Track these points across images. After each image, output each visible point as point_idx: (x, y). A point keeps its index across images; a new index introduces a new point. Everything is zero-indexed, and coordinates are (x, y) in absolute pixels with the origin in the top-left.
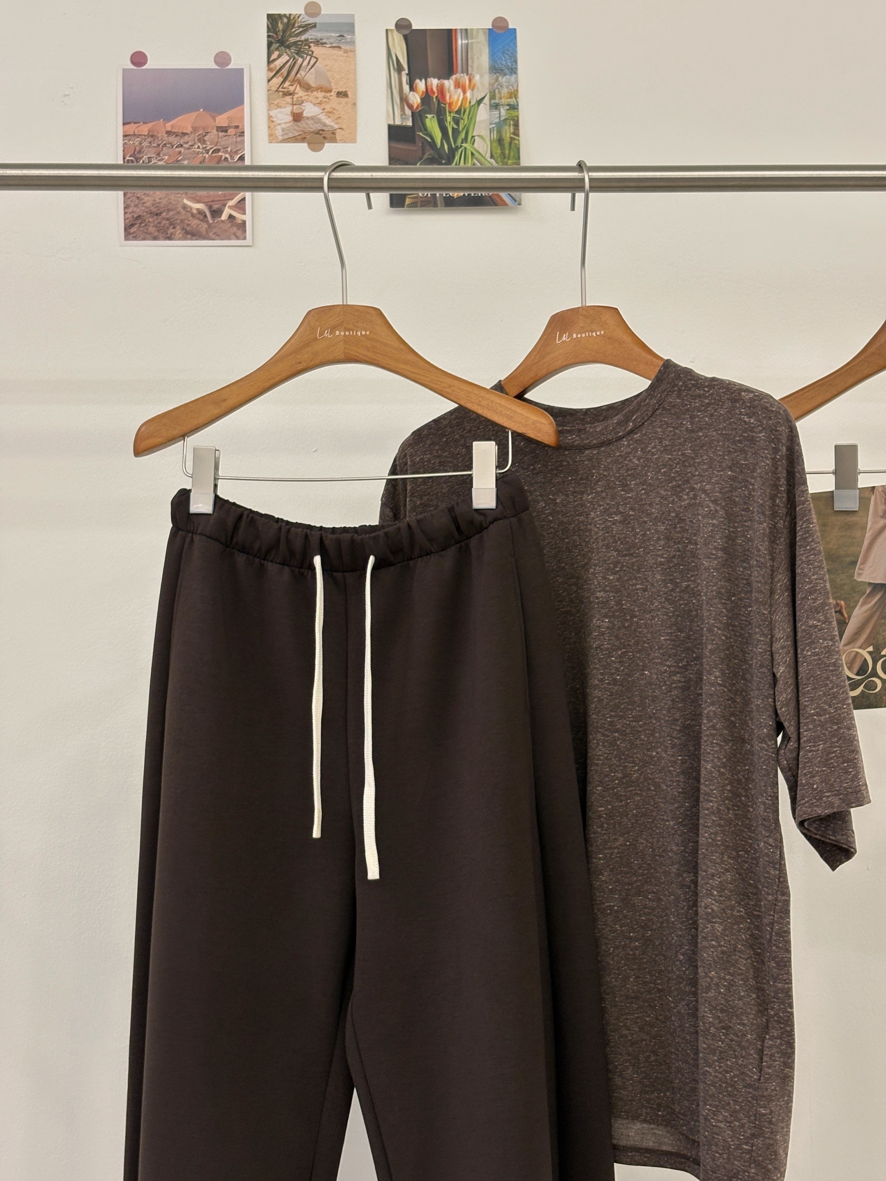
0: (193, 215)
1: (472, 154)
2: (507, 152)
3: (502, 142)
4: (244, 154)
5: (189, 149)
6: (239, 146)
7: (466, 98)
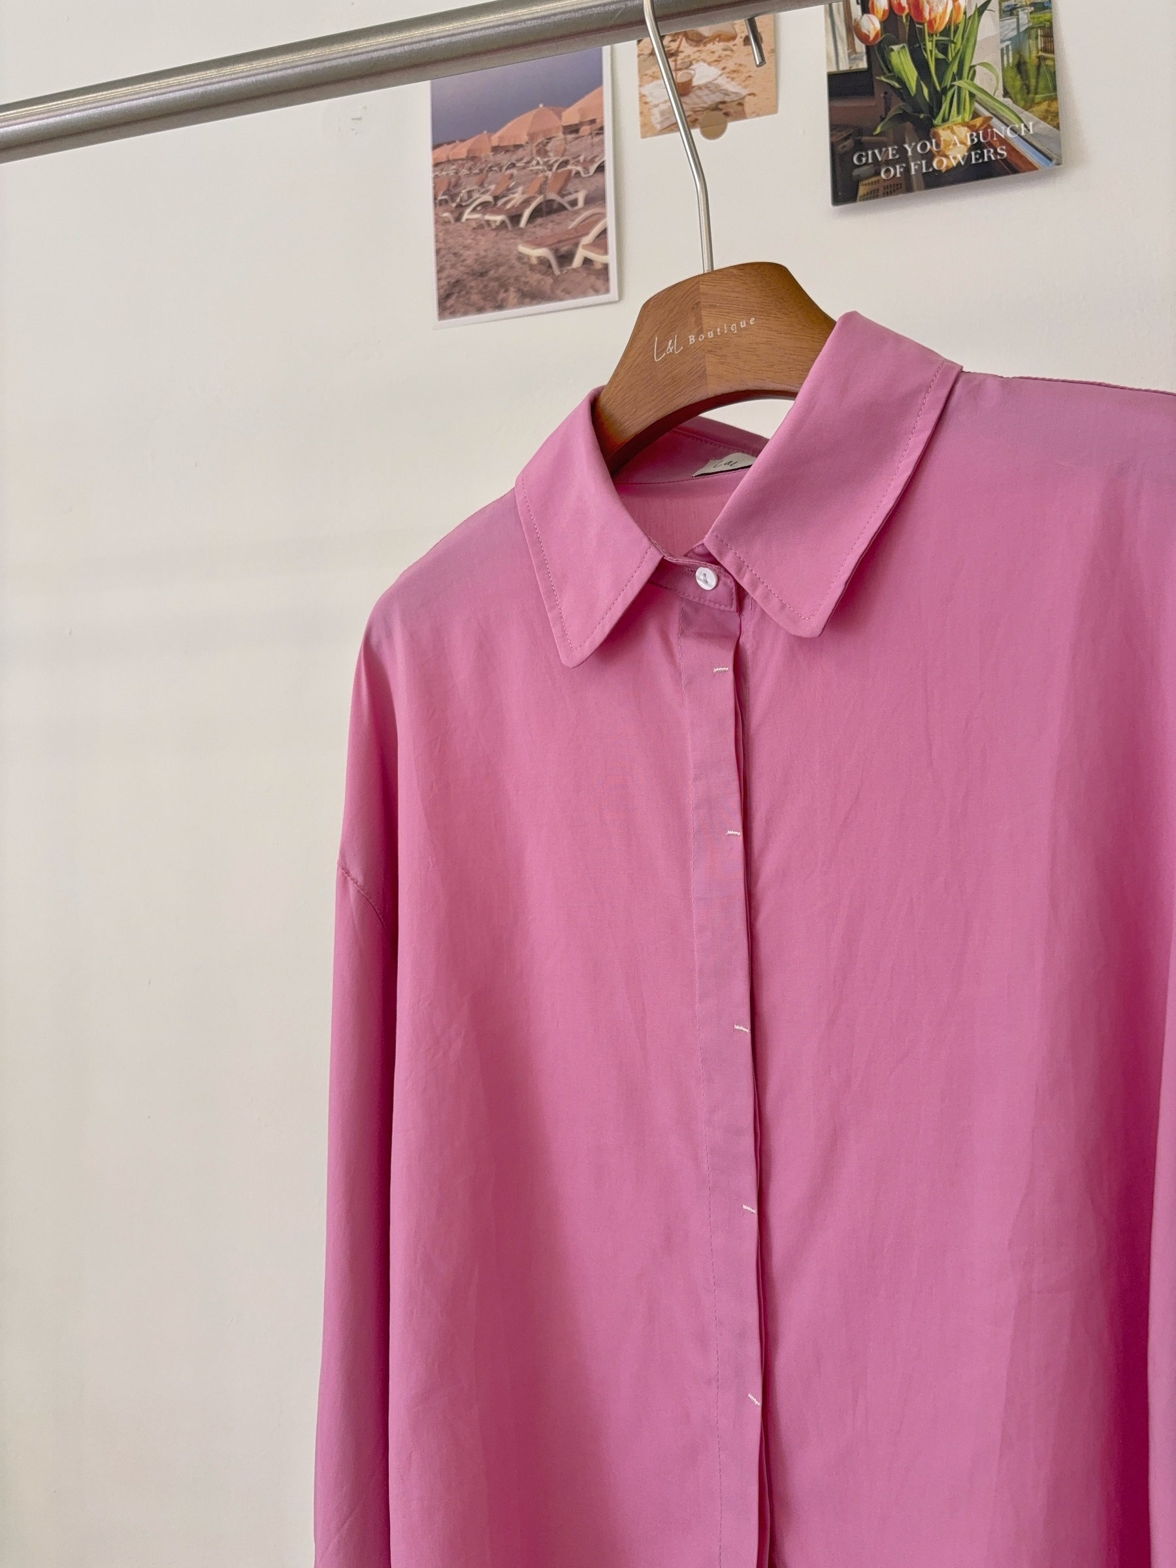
0: (532, 268)
1: (972, 95)
2: (1033, 81)
3: (1023, 68)
4: (603, 162)
5: (524, 168)
6: (596, 150)
7: (959, 7)
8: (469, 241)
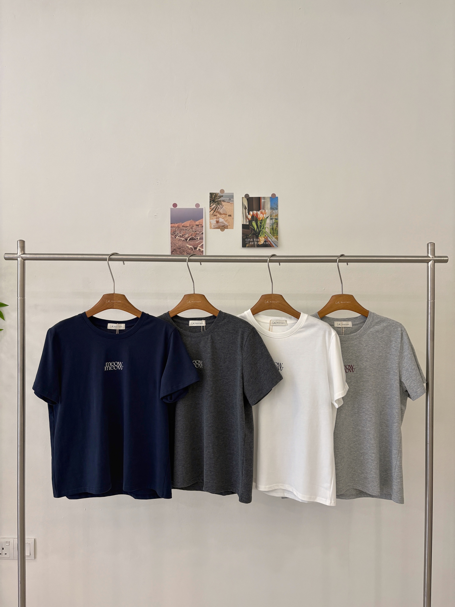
0: (189, 249)
1: (265, 232)
2: (274, 232)
3: (273, 229)
4: (203, 232)
5: (188, 231)
6: (202, 230)
7: (264, 216)
8: (177, 242)
